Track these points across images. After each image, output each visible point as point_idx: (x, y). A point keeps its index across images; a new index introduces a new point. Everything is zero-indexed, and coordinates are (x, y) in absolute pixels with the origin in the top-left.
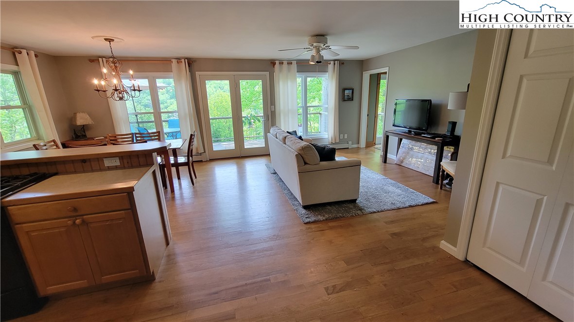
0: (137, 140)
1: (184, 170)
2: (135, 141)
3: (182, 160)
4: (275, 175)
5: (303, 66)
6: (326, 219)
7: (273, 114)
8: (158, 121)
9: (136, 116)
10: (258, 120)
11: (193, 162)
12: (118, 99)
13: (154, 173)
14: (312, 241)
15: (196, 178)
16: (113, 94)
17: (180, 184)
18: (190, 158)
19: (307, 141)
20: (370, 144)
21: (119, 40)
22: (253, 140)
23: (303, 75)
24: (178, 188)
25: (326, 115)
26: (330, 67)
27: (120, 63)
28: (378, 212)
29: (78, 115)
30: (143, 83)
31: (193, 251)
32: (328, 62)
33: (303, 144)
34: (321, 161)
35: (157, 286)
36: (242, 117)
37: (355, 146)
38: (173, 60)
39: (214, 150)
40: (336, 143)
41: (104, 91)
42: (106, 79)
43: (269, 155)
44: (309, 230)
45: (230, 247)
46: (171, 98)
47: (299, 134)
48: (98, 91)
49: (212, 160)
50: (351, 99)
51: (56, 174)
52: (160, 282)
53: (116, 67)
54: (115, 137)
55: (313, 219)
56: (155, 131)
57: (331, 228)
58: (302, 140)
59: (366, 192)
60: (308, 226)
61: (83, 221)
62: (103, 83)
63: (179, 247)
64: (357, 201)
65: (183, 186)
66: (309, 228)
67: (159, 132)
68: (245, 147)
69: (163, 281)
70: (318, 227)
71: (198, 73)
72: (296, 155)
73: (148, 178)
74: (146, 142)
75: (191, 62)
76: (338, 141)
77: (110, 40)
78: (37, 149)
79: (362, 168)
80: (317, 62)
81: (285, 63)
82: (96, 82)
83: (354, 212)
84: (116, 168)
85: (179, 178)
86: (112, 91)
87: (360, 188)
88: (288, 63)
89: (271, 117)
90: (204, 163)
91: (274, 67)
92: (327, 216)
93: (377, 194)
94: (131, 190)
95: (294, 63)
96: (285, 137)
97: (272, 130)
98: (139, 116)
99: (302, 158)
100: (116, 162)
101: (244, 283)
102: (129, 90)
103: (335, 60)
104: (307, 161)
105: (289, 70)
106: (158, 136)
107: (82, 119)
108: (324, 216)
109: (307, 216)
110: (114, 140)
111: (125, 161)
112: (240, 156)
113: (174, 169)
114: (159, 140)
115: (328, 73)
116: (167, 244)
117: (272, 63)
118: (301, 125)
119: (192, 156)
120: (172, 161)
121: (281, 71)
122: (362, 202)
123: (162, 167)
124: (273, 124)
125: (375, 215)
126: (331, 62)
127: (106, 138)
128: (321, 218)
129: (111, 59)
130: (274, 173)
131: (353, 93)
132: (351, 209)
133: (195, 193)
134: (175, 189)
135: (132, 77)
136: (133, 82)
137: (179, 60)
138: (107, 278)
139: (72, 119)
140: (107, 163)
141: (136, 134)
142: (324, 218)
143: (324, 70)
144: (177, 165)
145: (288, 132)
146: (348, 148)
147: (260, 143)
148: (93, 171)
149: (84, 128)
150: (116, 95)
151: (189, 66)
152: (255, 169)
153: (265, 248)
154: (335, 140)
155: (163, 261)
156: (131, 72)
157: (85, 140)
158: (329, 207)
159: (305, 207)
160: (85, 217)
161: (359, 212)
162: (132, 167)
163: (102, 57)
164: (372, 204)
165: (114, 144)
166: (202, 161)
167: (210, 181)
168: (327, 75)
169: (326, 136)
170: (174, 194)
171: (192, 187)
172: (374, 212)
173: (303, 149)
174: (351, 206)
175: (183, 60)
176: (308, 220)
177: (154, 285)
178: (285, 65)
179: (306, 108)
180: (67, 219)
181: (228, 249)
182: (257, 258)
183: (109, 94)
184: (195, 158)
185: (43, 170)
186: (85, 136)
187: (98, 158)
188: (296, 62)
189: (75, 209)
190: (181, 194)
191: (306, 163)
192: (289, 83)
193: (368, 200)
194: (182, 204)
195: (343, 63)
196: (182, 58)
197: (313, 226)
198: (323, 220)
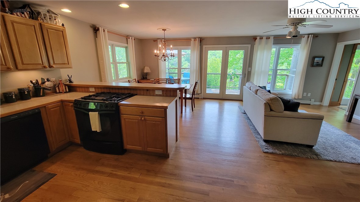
0: (168, 82)
1: (189, 102)
2: (167, 83)
3: (188, 96)
4: (245, 115)
5: (279, 40)
6: (283, 154)
7: (249, 73)
8: (179, 73)
9: (169, 69)
10: (237, 77)
11: (195, 98)
12: (164, 60)
13: (176, 101)
14: (268, 166)
15: (194, 107)
16: (162, 57)
17: (185, 110)
18: (194, 96)
19: (274, 94)
20: (335, 103)
21: (168, 29)
22: (232, 89)
23: (278, 46)
24: (184, 112)
25: (293, 77)
26: (304, 40)
27: (167, 41)
28: (336, 161)
29: (145, 67)
30: (175, 52)
31: (189, 149)
32: (302, 36)
33: (272, 96)
34: (284, 110)
35: (170, 161)
36: (227, 74)
37: (318, 103)
38: (192, 39)
39: (207, 93)
40: (298, 99)
41: (158, 56)
42: (160, 50)
43: (242, 101)
44: (267, 158)
45: (210, 153)
46: (185, 61)
47: (268, 89)
48: (156, 56)
49: (204, 99)
50: (320, 65)
51: (136, 95)
52: (171, 159)
53: (165, 44)
54: (159, 80)
55: (271, 151)
56: (177, 78)
57: (286, 162)
58: (271, 93)
59: (325, 142)
60: (266, 155)
61: (145, 119)
62: (158, 52)
63: (182, 143)
64: (314, 147)
65: (187, 111)
66: (267, 156)
67: (179, 79)
68: (226, 93)
69: (173, 160)
70: (274, 158)
71: (204, 46)
72: (265, 103)
73: (173, 103)
74: (173, 84)
75: (201, 40)
76: (301, 97)
77: (164, 30)
78: (129, 82)
79: (324, 122)
80: (294, 36)
81: (264, 38)
82: (155, 51)
83: (309, 155)
84: (160, 95)
85: (185, 106)
86: (161, 56)
87: (319, 138)
88: (266, 38)
89: (247, 75)
90: (200, 99)
91: (255, 41)
92: (283, 152)
93: (337, 146)
94: (166, 107)
95: (272, 38)
96: (258, 90)
97: (247, 84)
98: (170, 70)
99: (269, 106)
100: (160, 93)
101: (217, 177)
102: (169, 56)
103: (309, 34)
104: (273, 109)
105: (266, 43)
106: (179, 81)
107: (147, 70)
108: (280, 151)
109: (266, 148)
110: (158, 81)
111: (164, 93)
112: (222, 98)
113: (184, 100)
114: (179, 83)
115: (300, 44)
116: (177, 141)
117: (254, 38)
118: (270, 82)
119: (194, 95)
120: (184, 96)
121: (260, 43)
122: (318, 149)
123: (180, 98)
124: (248, 80)
125: (331, 163)
126: (305, 36)
127: (155, 80)
128: (278, 152)
129: (164, 40)
130: (244, 113)
131: (323, 60)
132: (307, 152)
133: (193, 116)
134: (183, 112)
135: (172, 49)
136: (172, 51)
137: (195, 38)
138: (149, 149)
139: (143, 70)
140: (157, 92)
141: (168, 79)
142: (281, 153)
143: (297, 43)
144: (186, 98)
145: (259, 86)
146: (310, 104)
147: (237, 92)
148: (150, 95)
149: (147, 74)
150: (163, 58)
151: (200, 42)
152: (231, 108)
153: (232, 160)
154: (298, 97)
155: (174, 149)
156: (171, 46)
157: (146, 80)
158: (286, 146)
159: (265, 141)
160: (145, 117)
161: (314, 156)
162: (167, 96)
163: (159, 39)
164: (330, 153)
165: (159, 83)
166: (199, 98)
167: (202, 111)
168: (299, 46)
169: (291, 93)
170: (182, 114)
171: (192, 112)
172: (331, 161)
173: (272, 99)
174: (307, 150)
175: (197, 39)
176: (266, 150)
177: (168, 160)
178: (264, 39)
179: (275, 71)
180: (139, 116)
181: (209, 154)
182: (226, 165)
183: (160, 58)
184: (196, 96)
185: (132, 92)
186: (147, 78)
187: (153, 90)
188: (273, 37)
189: (142, 113)
190: (185, 115)
191: (271, 110)
192: (265, 52)
193: (325, 149)
194: (185, 121)
195: (317, 37)
196: (197, 38)
197: (270, 156)
198: (280, 154)
